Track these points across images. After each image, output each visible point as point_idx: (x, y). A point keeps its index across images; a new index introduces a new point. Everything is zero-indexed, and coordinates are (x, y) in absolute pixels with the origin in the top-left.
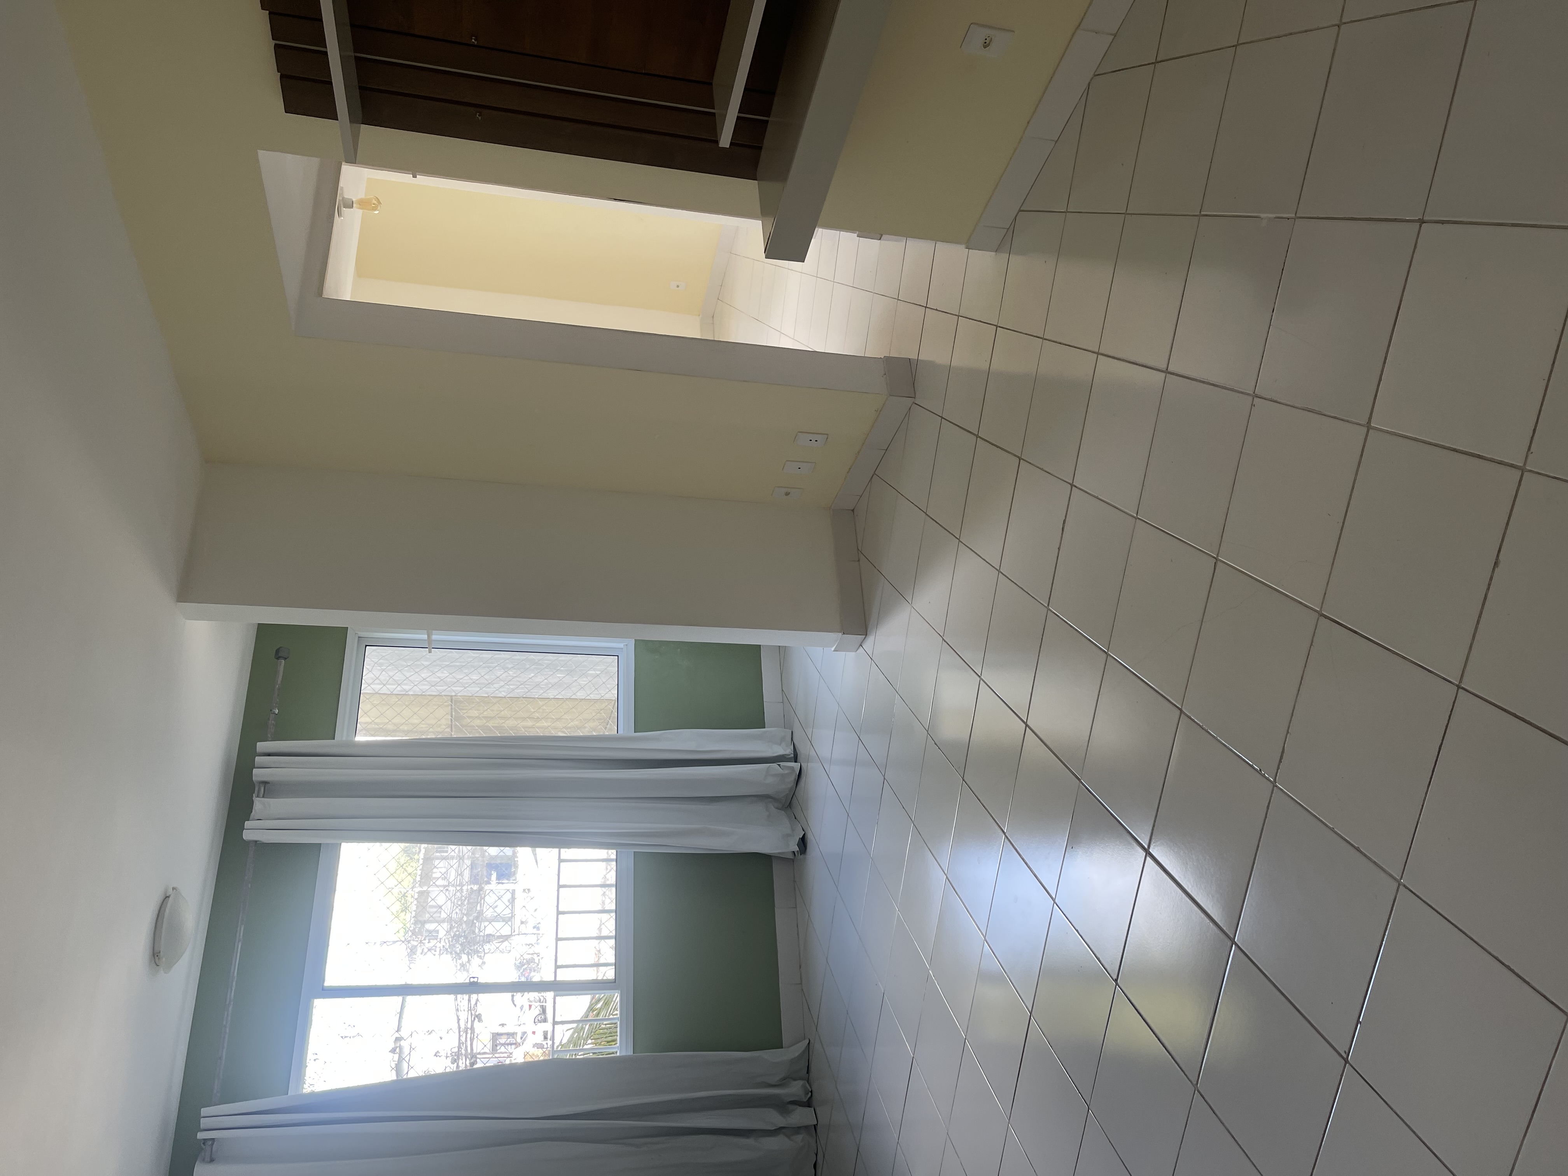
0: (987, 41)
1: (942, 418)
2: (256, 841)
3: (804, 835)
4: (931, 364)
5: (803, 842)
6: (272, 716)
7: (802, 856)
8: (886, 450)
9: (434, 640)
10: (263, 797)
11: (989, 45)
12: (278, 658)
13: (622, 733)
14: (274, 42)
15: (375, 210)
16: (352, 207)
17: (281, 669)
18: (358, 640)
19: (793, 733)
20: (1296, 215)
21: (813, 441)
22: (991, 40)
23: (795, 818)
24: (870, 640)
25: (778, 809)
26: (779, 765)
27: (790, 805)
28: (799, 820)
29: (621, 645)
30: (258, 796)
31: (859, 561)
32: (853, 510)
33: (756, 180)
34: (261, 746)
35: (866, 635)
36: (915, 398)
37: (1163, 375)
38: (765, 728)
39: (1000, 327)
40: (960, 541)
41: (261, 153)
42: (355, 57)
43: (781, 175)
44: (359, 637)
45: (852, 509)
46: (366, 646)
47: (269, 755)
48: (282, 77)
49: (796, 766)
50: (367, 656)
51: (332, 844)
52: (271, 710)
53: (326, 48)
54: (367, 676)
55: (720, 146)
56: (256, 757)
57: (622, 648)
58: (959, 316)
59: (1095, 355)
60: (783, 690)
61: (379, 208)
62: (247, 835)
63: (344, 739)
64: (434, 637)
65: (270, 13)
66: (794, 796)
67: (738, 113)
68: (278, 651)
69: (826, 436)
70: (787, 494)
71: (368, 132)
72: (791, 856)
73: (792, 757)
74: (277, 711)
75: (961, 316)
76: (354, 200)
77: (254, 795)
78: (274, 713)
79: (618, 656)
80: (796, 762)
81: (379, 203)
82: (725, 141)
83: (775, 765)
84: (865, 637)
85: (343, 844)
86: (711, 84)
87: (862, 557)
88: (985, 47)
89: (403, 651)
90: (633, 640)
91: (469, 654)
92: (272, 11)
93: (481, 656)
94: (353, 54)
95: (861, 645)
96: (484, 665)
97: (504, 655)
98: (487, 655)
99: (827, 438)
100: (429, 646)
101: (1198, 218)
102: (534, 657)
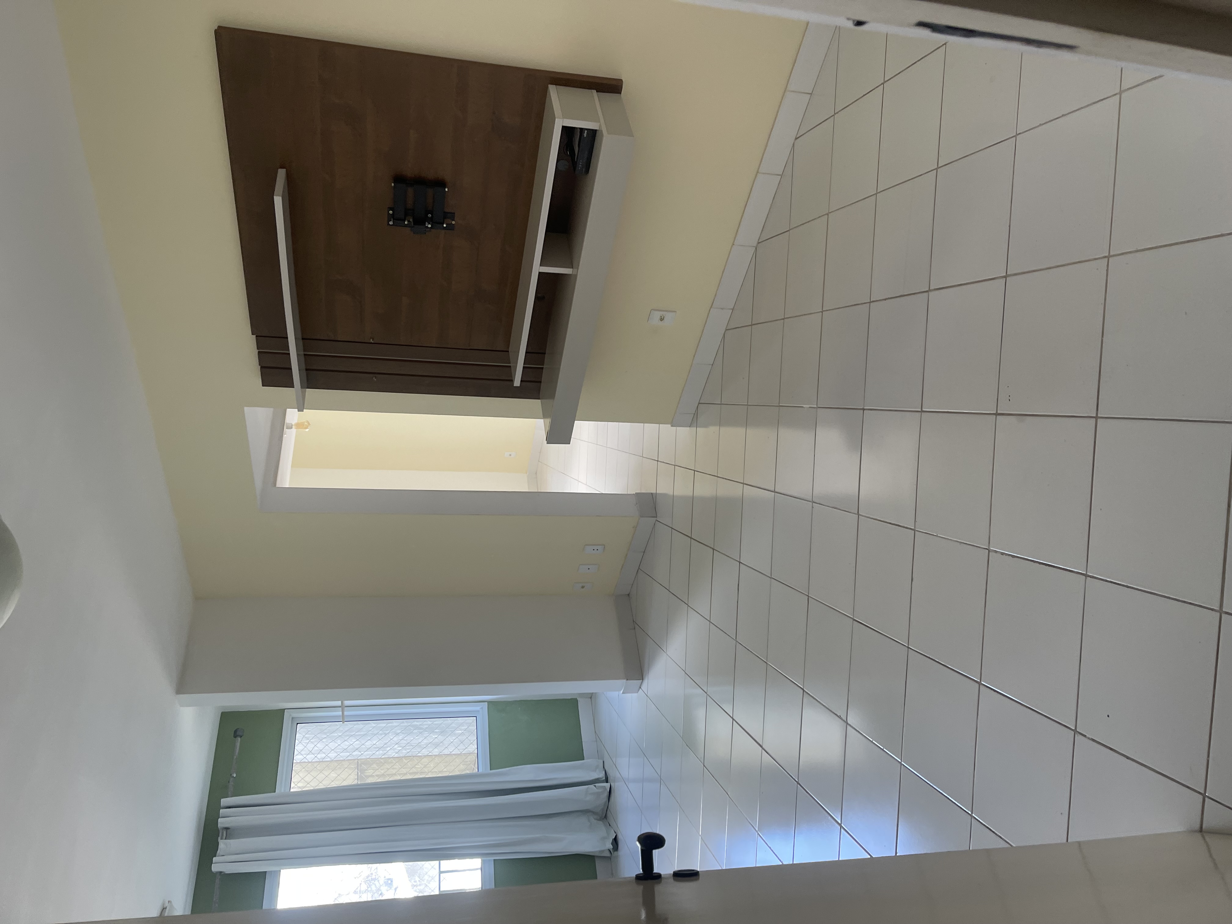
0: (662, 318)
1: (672, 528)
2: (221, 872)
3: (616, 835)
4: (665, 495)
5: (615, 841)
6: (231, 779)
7: (616, 853)
8: (644, 553)
9: (346, 716)
10: (226, 839)
12: (236, 737)
13: (481, 771)
14: (258, 350)
15: (307, 429)
16: (292, 428)
17: (238, 744)
18: (292, 720)
19: (605, 763)
20: (817, 405)
21: (596, 550)
22: (664, 317)
23: (610, 825)
24: (645, 681)
25: (598, 820)
26: (595, 786)
27: (606, 817)
28: (612, 826)
29: (478, 708)
30: (222, 839)
31: (635, 629)
32: (629, 595)
33: (539, 399)
34: (224, 801)
35: (643, 680)
36: (656, 517)
37: (773, 493)
38: (584, 760)
39: (697, 471)
40: (688, 606)
41: (246, 408)
42: (305, 354)
43: (551, 395)
44: (292, 718)
46: (297, 724)
47: (230, 807)
48: (261, 367)
49: (607, 785)
50: (298, 732)
51: (274, 871)
52: (231, 775)
53: (289, 351)
54: (298, 747)
55: (515, 385)
56: (221, 810)
57: (479, 711)
58: (675, 465)
59: (742, 485)
60: (595, 732)
61: (309, 427)
62: (215, 868)
63: (283, 791)
64: (346, 713)
65: (256, 336)
66: (608, 809)
67: (524, 364)
68: (235, 732)
69: (604, 546)
70: (583, 587)
71: (310, 393)
72: (608, 854)
73: (604, 780)
74: (235, 775)
75: (676, 466)
76: (293, 424)
77: (219, 838)
78: (233, 777)
79: (476, 717)
80: (607, 782)
81: (309, 424)
82: (517, 383)
83: (592, 786)
84: (642, 682)
85: (282, 871)
86: (508, 351)
87: (637, 626)
88: (661, 320)
89: (323, 725)
90: (487, 703)
91: (370, 724)
92: (258, 335)
93: (379, 725)
94: (303, 353)
95: (640, 688)
96: (380, 732)
97: (395, 723)
98: (383, 724)
99: (604, 548)
100: (343, 720)
101: (778, 407)
102: (417, 723)
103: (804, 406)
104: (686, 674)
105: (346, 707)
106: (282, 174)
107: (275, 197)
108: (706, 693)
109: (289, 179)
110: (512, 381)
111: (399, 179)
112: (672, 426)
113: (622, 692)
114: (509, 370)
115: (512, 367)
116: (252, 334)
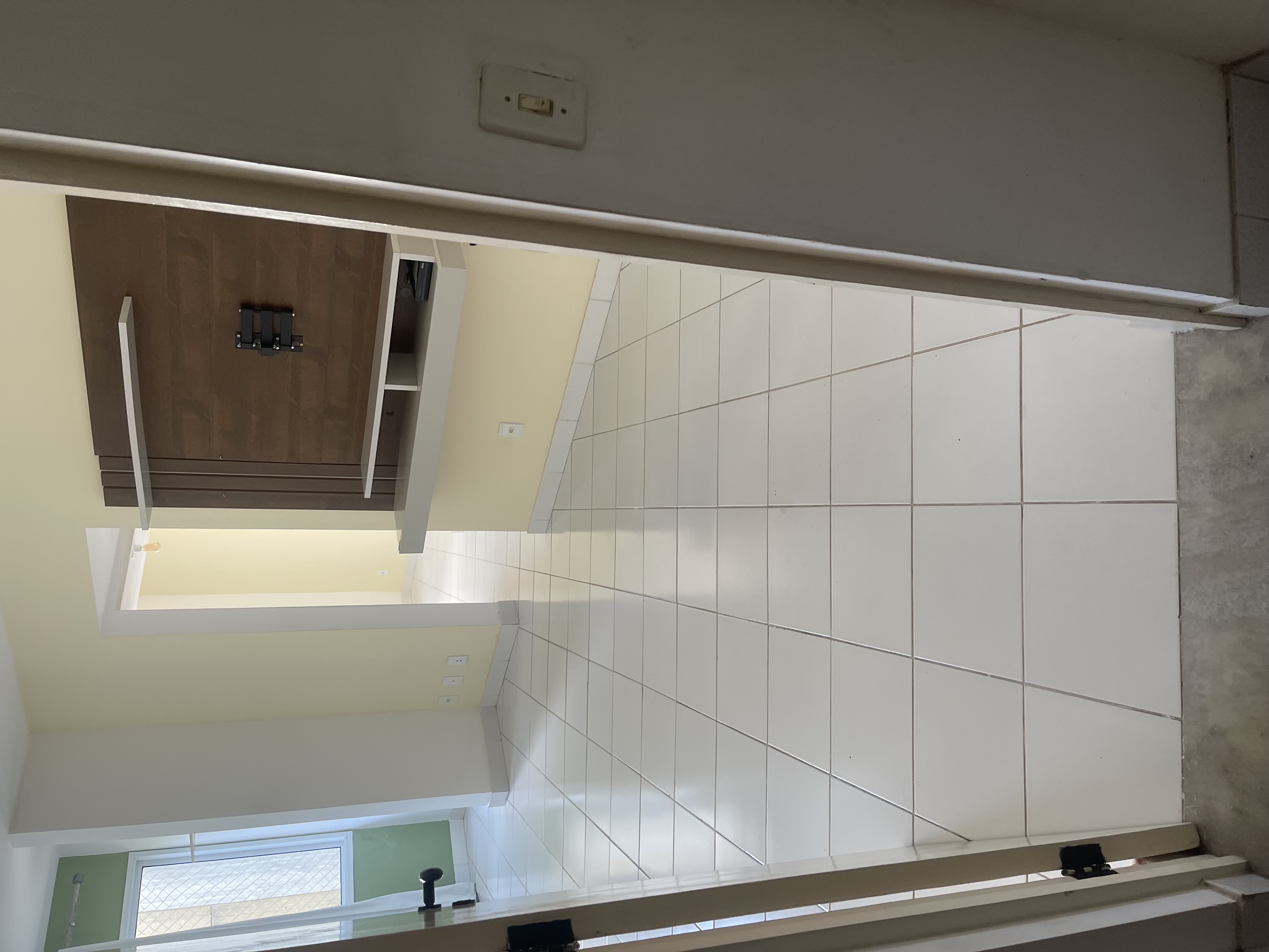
1: (533, 634)
4: (525, 602)
6: (70, 929)
8: (509, 661)
9: (196, 856)
11: (512, 431)
12: (75, 882)
13: (345, 904)
14: (101, 471)
15: (157, 550)
16: (141, 550)
17: (77, 891)
18: (137, 863)
19: (476, 885)
20: (644, 507)
21: (459, 661)
22: (513, 429)
24: (512, 793)
29: (343, 838)
31: (501, 740)
33: (393, 510)
35: (509, 791)
36: (519, 624)
38: (455, 883)
39: (552, 575)
40: (547, 709)
41: (87, 529)
42: (150, 473)
44: (137, 861)
45: (495, 705)
46: (143, 867)
48: (104, 487)
50: (143, 876)
52: (69, 924)
53: (133, 470)
54: (144, 893)
55: (365, 497)
57: (343, 841)
58: (534, 572)
59: (589, 585)
60: (467, 854)
61: (159, 549)
63: (127, 938)
64: (196, 853)
65: (99, 456)
67: (374, 477)
68: (75, 877)
69: (467, 657)
70: (448, 701)
71: (157, 510)
74: (74, 924)
76: (142, 546)
78: (72, 926)
79: (340, 847)
81: (160, 545)
82: (368, 495)
84: (509, 793)
87: (503, 738)
88: (511, 433)
89: (172, 868)
90: (352, 831)
91: (224, 863)
92: (101, 455)
93: (233, 865)
94: (149, 472)
95: (507, 799)
96: (235, 872)
97: (251, 860)
98: (237, 863)
99: (468, 658)
100: (192, 860)
101: (615, 510)
102: (275, 859)
103: (635, 507)
104: (547, 778)
105: (196, 846)
106: (127, 302)
107: (119, 323)
108: (563, 794)
109: (135, 306)
110: (363, 493)
111: (247, 306)
112: (528, 533)
113: (488, 805)
114: (361, 483)
115: (363, 480)
116: (95, 454)
